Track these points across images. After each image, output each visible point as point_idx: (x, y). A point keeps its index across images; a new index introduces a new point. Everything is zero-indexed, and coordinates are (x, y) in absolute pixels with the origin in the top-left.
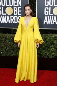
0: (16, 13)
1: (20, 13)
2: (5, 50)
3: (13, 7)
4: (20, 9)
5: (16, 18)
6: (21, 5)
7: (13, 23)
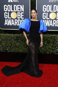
0: (19, 17)
1: (23, 17)
2: (10, 47)
3: (17, 12)
4: (23, 14)
5: (19, 21)
6: (23, 11)
7: (17, 25)
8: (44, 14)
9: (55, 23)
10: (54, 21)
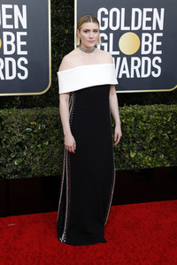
8: (102, 38)
9: (137, 68)
10: (133, 59)
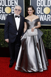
8: (38, 9)
9: (49, 18)
